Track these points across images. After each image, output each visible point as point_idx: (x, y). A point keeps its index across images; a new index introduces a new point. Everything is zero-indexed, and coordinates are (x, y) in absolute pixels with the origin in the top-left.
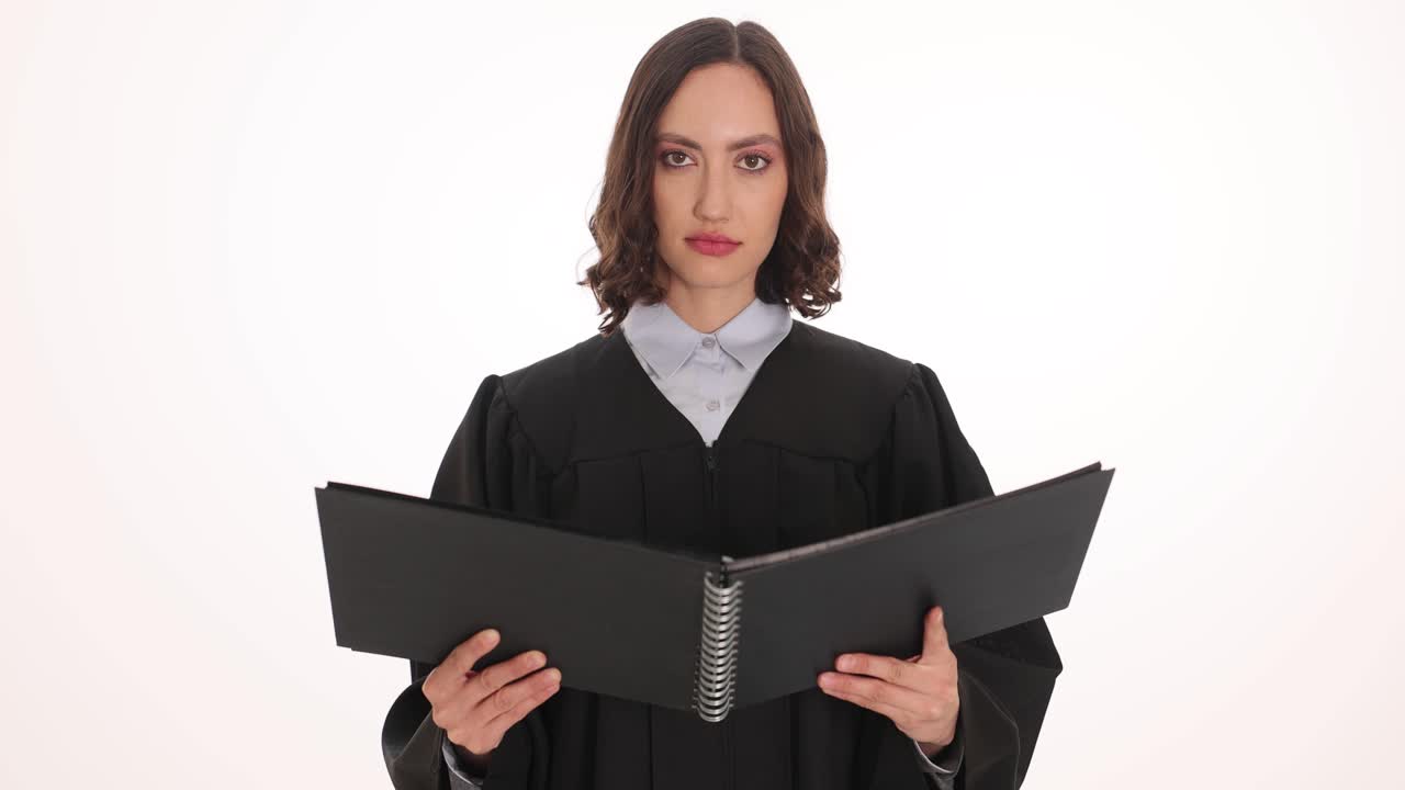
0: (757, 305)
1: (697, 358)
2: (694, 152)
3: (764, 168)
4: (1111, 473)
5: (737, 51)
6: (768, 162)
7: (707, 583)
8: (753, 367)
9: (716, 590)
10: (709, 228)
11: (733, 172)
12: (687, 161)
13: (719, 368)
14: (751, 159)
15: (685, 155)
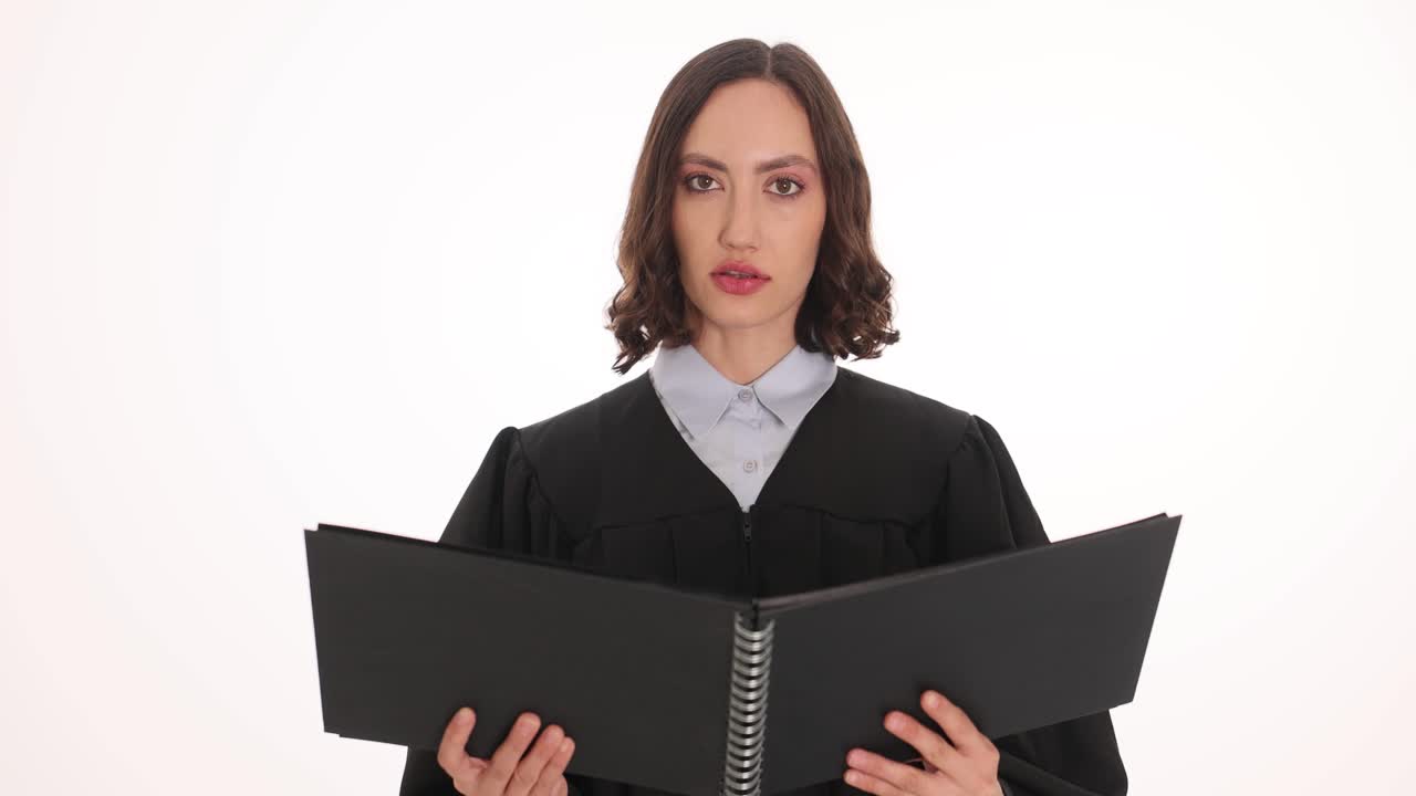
0: (798, 354)
1: (732, 413)
2: (722, 175)
3: (797, 194)
4: (1178, 519)
5: (768, 69)
6: (801, 187)
7: (738, 628)
8: (793, 424)
9: (748, 634)
10: (737, 256)
11: (762, 197)
12: (714, 185)
13: (755, 424)
14: (783, 183)
15: (711, 179)
